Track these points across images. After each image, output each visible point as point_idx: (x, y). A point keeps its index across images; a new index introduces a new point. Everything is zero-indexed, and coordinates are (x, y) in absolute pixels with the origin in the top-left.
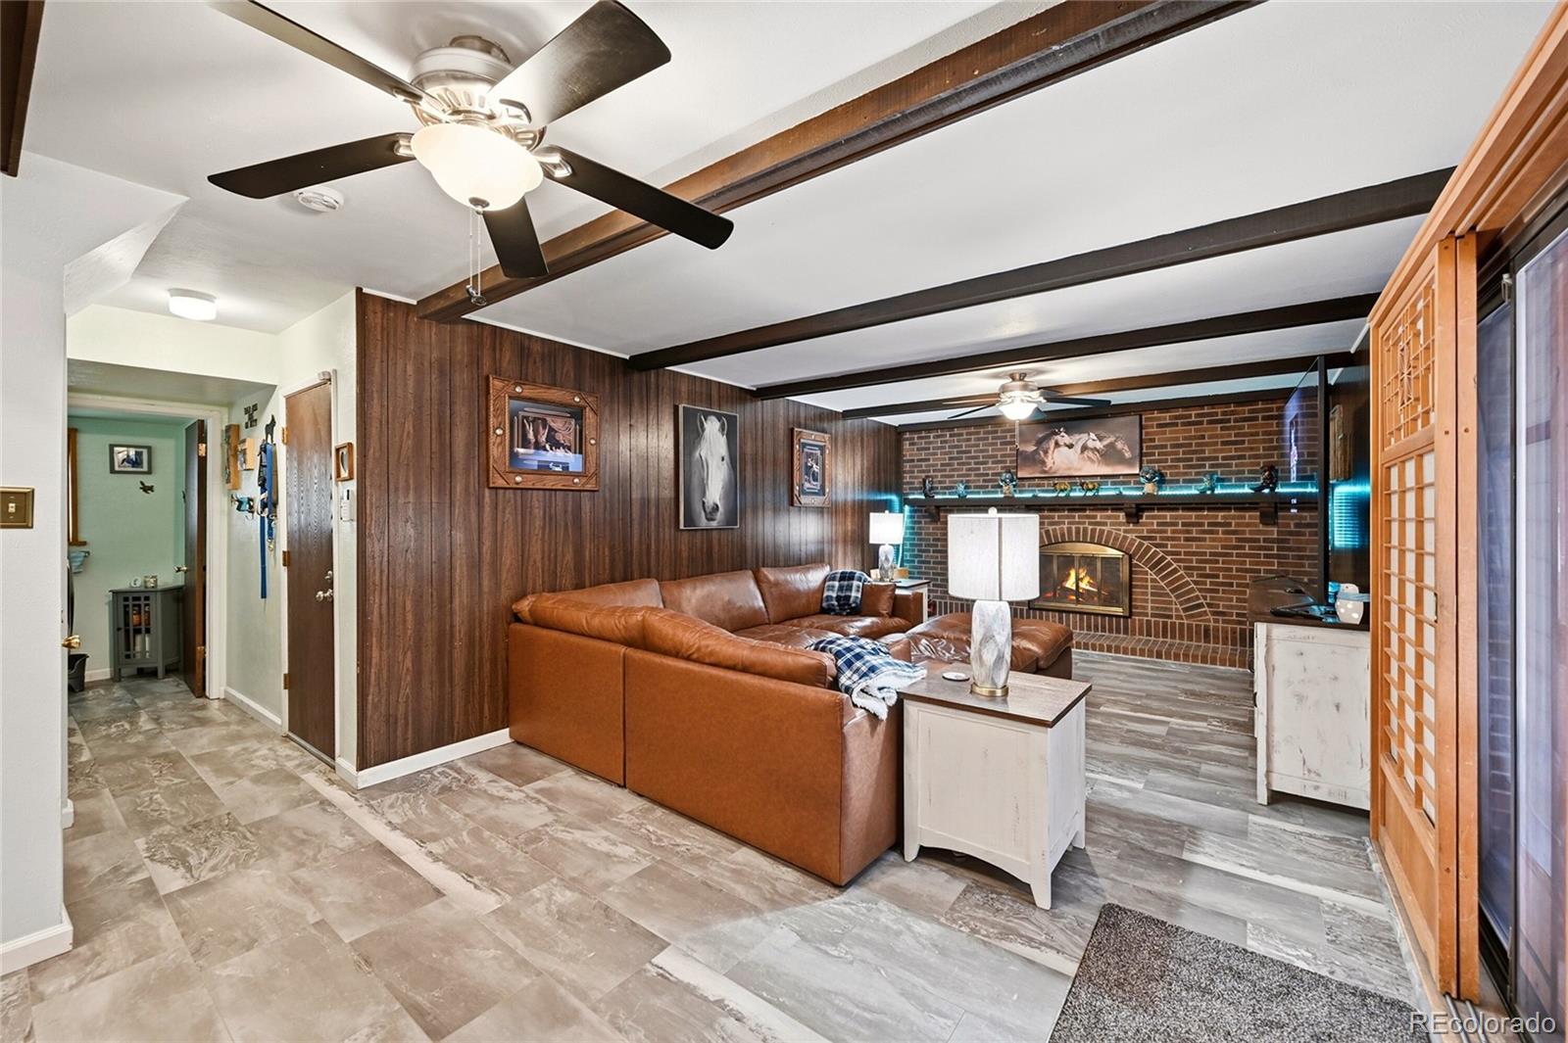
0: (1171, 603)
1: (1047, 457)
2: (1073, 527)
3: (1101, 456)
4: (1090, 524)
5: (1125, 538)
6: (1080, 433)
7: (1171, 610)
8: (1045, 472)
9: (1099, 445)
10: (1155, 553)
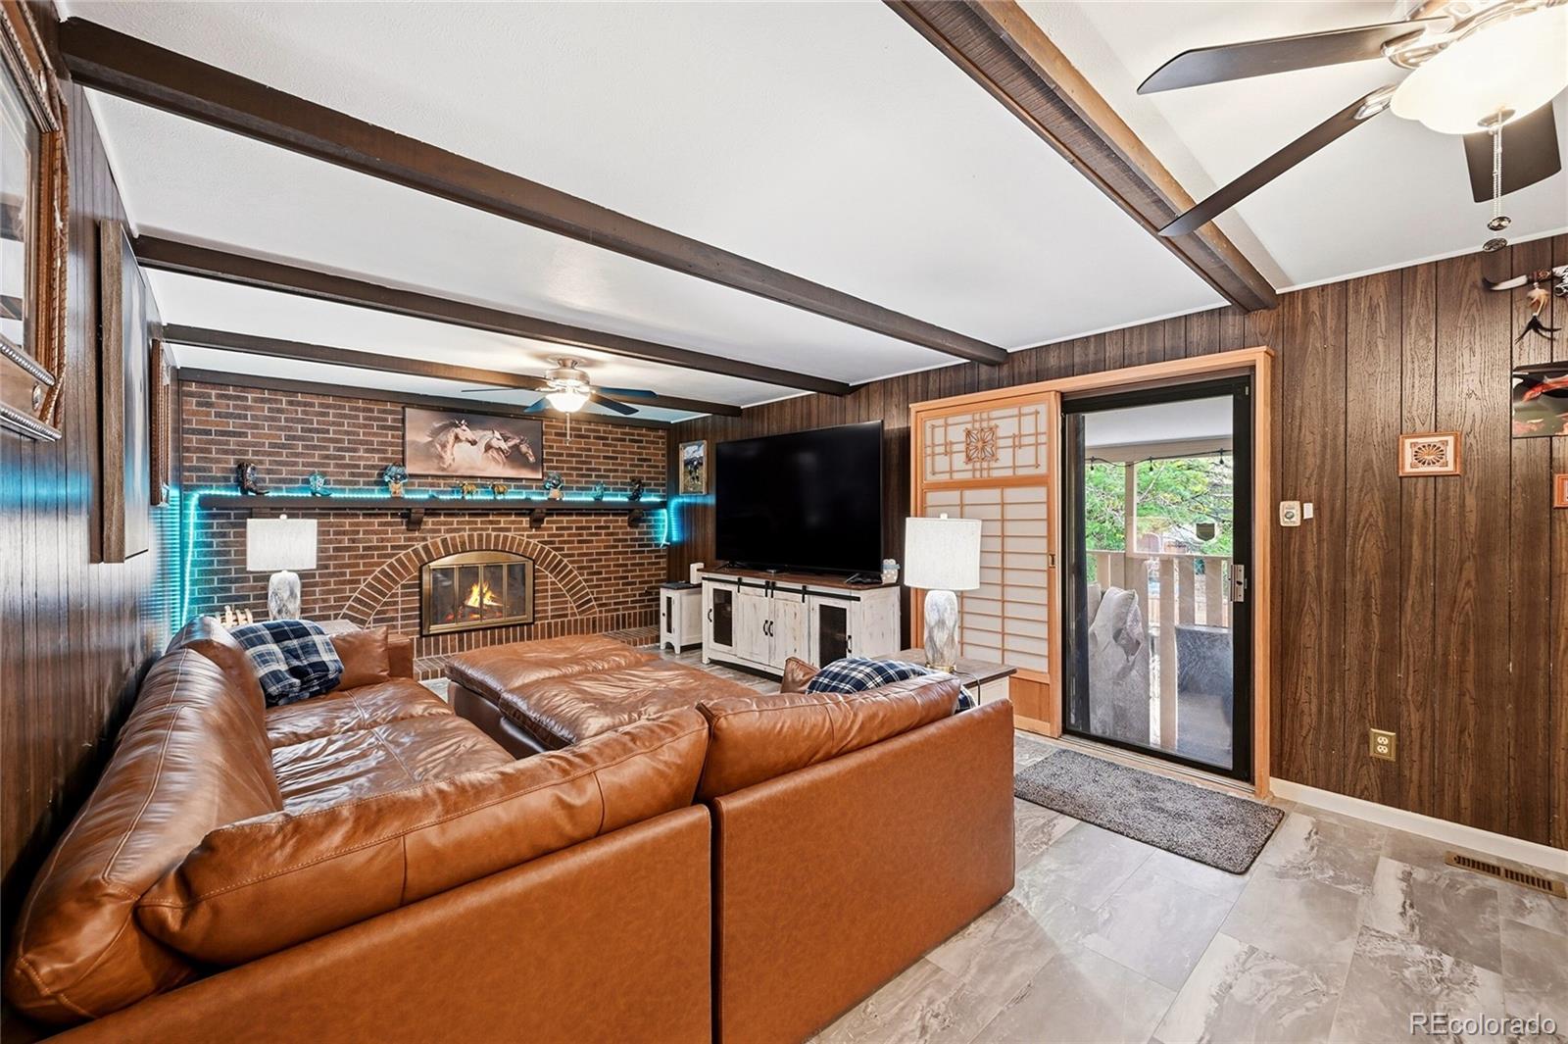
1: (446, 453)
2: (475, 534)
3: (506, 457)
4: (494, 530)
5: (528, 543)
9: (504, 446)
10: (555, 556)
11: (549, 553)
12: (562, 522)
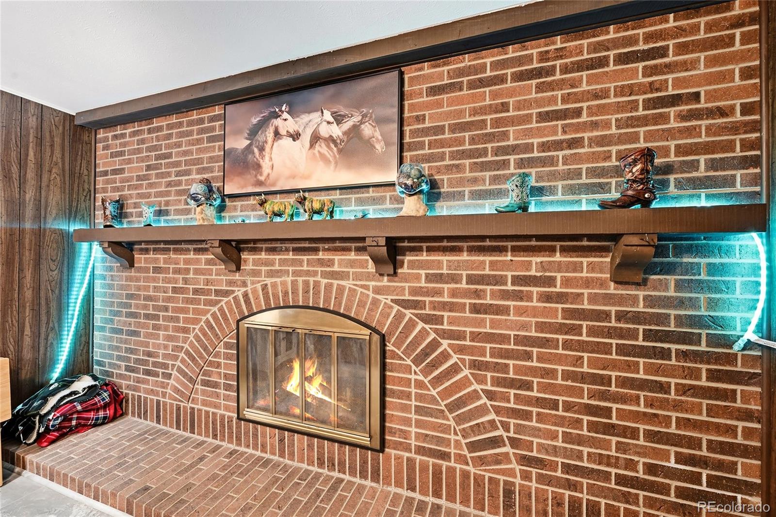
0: (446, 429)
1: (263, 157)
2: (300, 280)
3: (340, 151)
4: (325, 275)
5: (375, 302)
6: (309, 113)
7: (447, 442)
8: (260, 183)
9: (336, 131)
10: (423, 333)
11: (411, 325)
12: (439, 264)
